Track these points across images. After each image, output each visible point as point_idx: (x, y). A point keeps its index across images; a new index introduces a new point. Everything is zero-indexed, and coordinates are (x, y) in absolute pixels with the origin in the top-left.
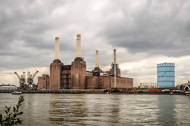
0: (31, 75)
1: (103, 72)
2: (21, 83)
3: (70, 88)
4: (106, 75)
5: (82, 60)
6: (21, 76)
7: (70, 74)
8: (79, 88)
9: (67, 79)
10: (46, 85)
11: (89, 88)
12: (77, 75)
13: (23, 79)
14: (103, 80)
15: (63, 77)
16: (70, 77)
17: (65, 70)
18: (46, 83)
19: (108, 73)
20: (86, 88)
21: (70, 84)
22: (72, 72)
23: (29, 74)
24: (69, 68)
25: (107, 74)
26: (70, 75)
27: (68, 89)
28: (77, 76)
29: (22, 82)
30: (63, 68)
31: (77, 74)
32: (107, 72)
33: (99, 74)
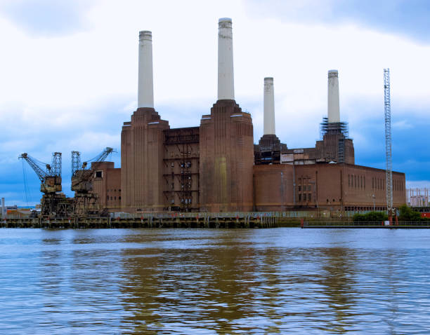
0: (85, 164)
1: (292, 151)
2: (46, 192)
3: (198, 210)
4: (301, 163)
5: (238, 110)
6: (45, 168)
7: (198, 159)
8: (232, 209)
9: (185, 177)
10: (107, 197)
11: (264, 209)
12: (221, 162)
13: (55, 177)
14: (313, 180)
15: (169, 171)
16: (194, 170)
17: (177, 144)
18: (107, 191)
19: (311, 155)
20: (255, 209)
21: (194, 195)
22: (204, 152)
23: (75, 160)
24: (189, 136)
25: (307, 157)
26: (194, 162)
27: (190, 210)
28: (222, 166)
29: (49, 189)
30: (167, 138)
31: (224, 159)
32: (306, 151)
33: (279, 158)
